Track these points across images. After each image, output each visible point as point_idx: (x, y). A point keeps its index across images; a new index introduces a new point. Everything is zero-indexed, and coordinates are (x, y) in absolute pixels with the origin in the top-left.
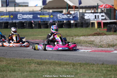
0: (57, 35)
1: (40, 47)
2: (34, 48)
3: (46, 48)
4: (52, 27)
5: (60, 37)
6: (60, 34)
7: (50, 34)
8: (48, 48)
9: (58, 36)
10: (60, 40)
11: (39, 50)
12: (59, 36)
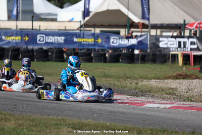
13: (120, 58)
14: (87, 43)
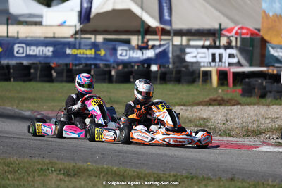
0: (92, 100)
1: (48, 129)
2: (31, 130)
3: (64, 132)
4: (77, 80)
5: (101, 107)
6: (99, 98)
7: (75, 97)
8: (67, 132)
9: (94, 103)
10: (99, 113)
11: (43, 136)
12: (96, 102)
13: (131, 77)
14: (85, 56)
